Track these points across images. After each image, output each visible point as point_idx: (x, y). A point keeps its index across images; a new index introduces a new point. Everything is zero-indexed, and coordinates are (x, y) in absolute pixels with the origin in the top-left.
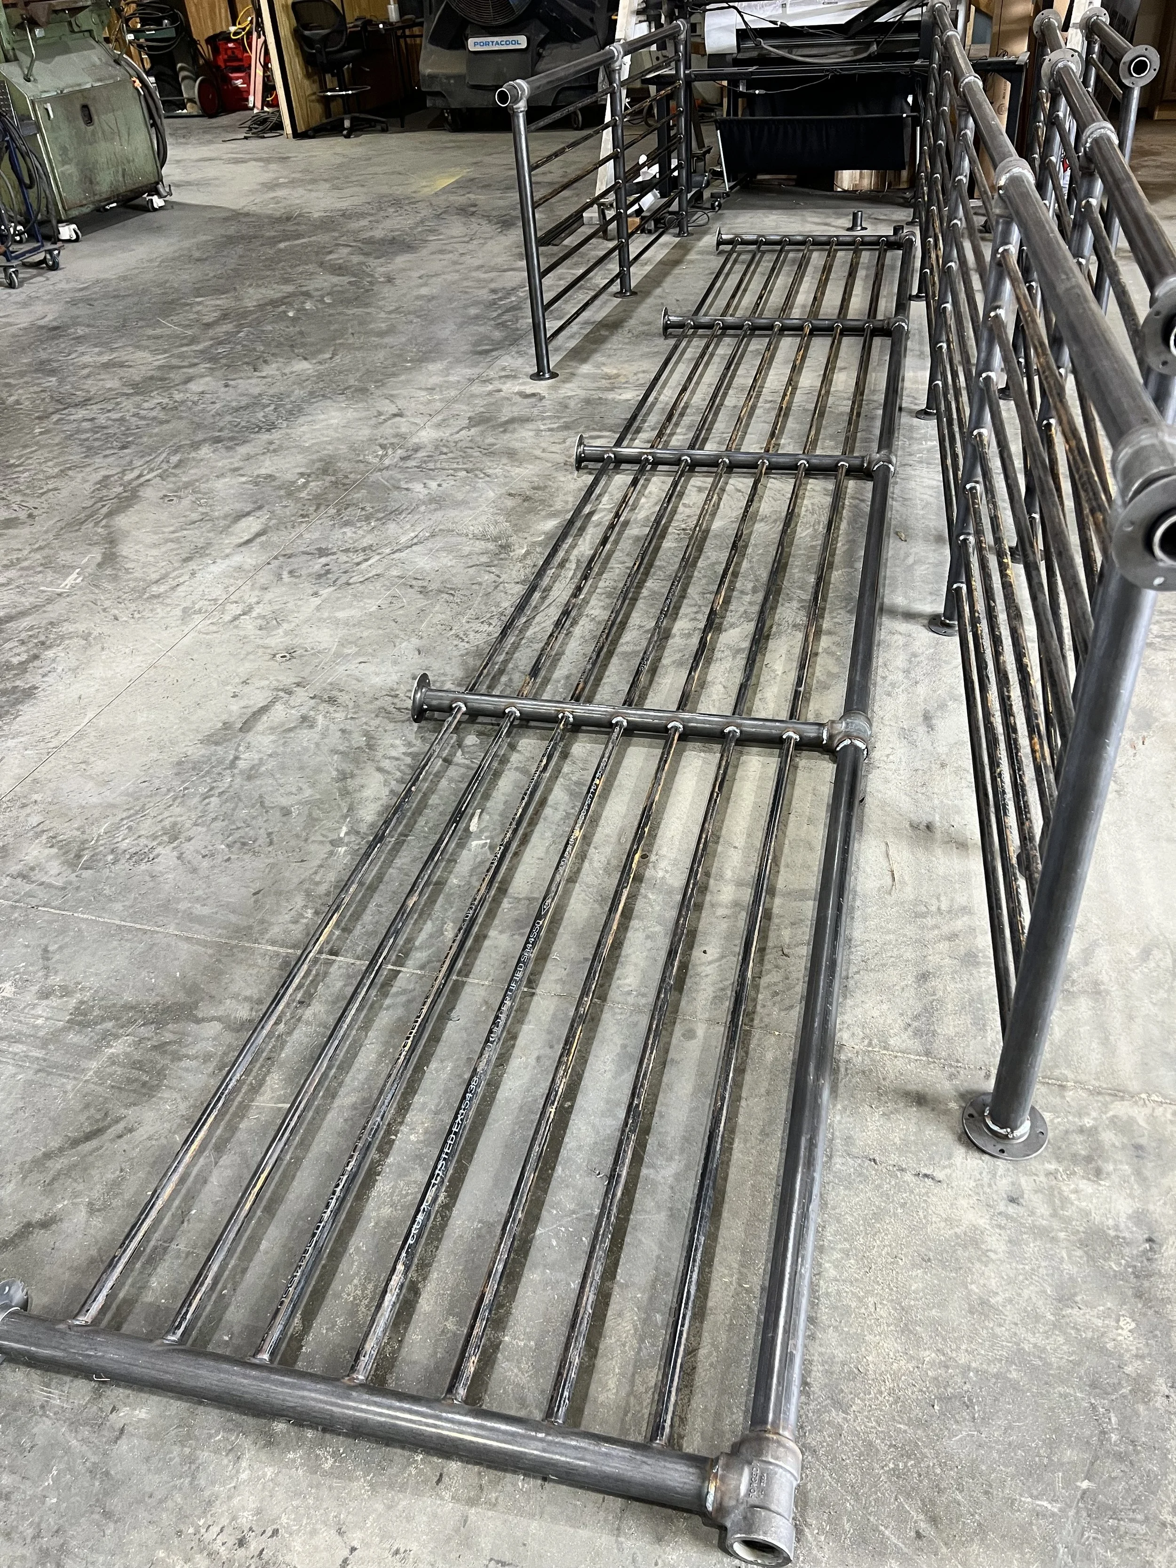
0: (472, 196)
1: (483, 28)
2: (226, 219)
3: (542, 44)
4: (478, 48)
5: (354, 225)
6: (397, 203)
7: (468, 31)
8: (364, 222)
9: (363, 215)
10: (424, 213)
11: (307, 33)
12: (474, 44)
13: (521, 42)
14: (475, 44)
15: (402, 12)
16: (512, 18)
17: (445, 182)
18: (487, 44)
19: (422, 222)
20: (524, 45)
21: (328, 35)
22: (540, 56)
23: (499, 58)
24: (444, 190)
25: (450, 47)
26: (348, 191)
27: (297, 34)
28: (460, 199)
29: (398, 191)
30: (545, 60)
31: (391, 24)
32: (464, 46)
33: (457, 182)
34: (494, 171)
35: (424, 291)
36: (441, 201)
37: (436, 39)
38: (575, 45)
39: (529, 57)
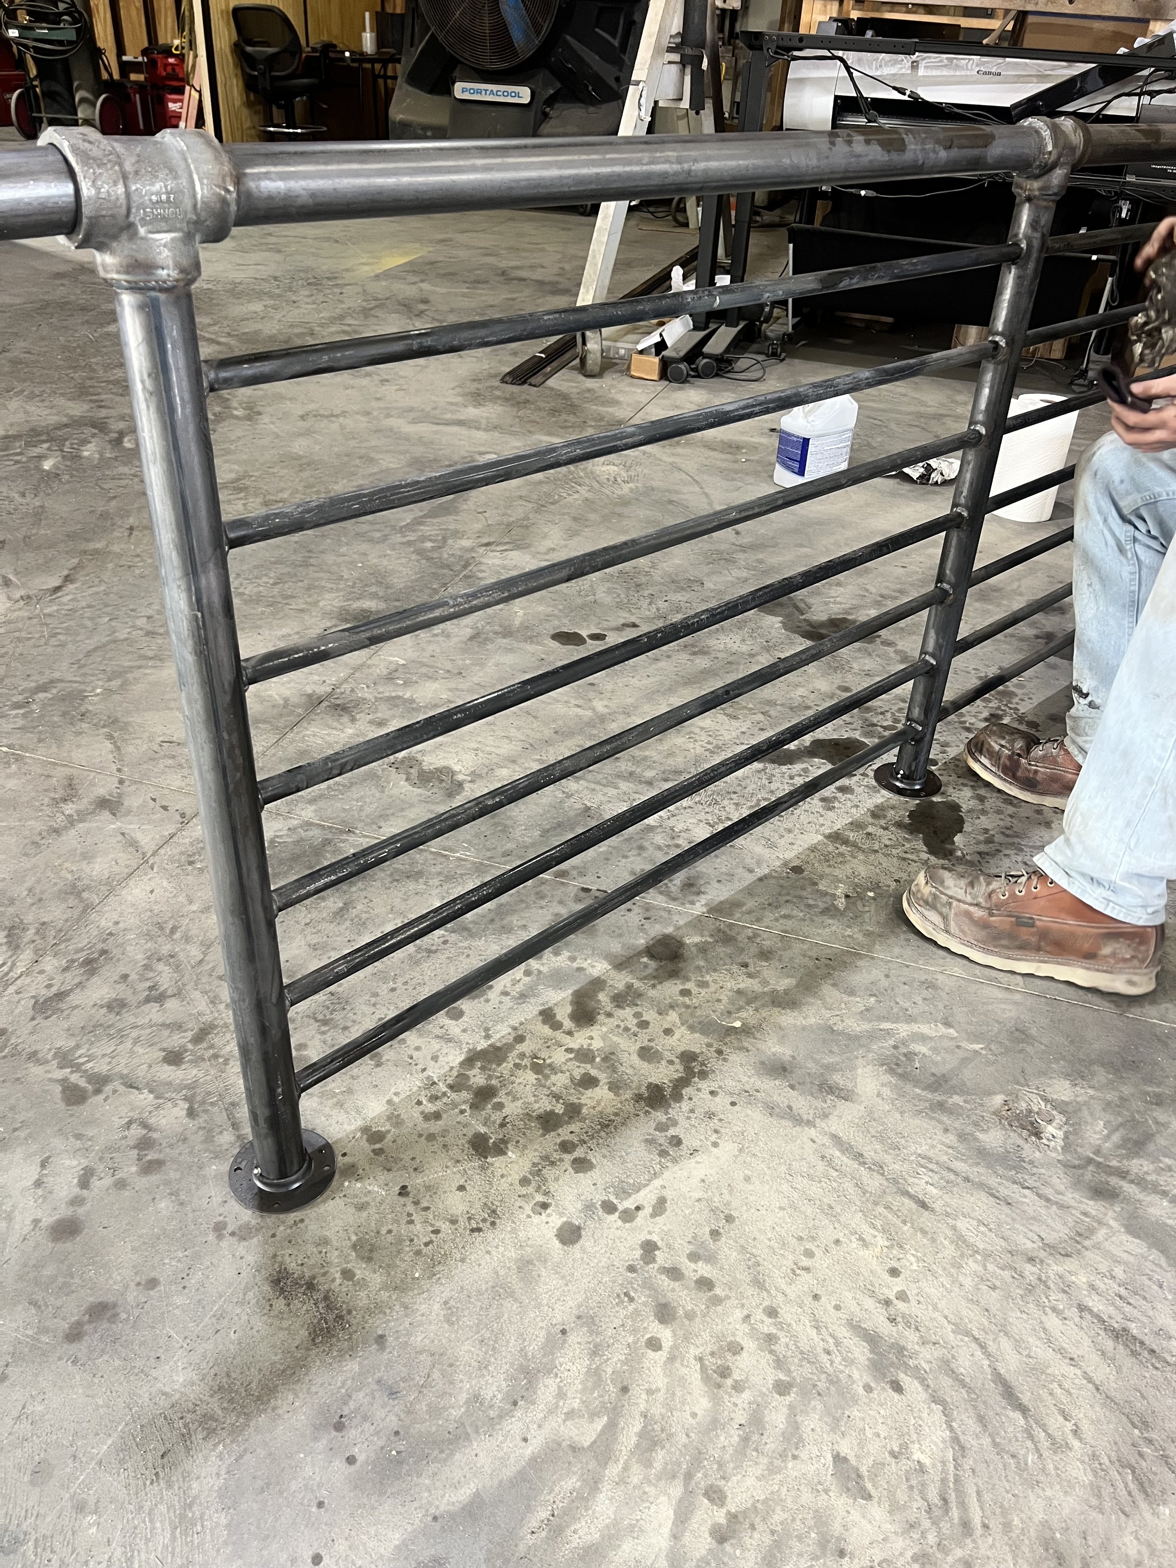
0: (425, 286)
1: (477, 71)
2: (59, 275)
3: (551, 101)
4: (466, 96)
5: (237, 309)
6: (316, 283)
7: (456, 74)
8: (257, 307)
9: (260, 295)
10: (349, 303)
11: (249, 49)
12: (462, 90)
13: (523, 95)
14: (464, 90)
15: (380, 41)
16: (515, 63)
17: (394, 261)
18: (479, 92)
19: (341, 317)
20: (526, 100)
21: (274, 55)
22: (546, 115)
23: (493, 112)
24: (387, 275)
25: (432, 91)
26: (256, 257)
27: (238, 49)
28: (407, 290)
29: (325, 266)
30: (552, 122)
31: (362, 54)
32: (449, 92)
33: (410, 263)
34: (462, 254)
35: (299, 446)
36: (380, 288)
37: (415, 79)
38: (592, 109)
39: (532, 114)
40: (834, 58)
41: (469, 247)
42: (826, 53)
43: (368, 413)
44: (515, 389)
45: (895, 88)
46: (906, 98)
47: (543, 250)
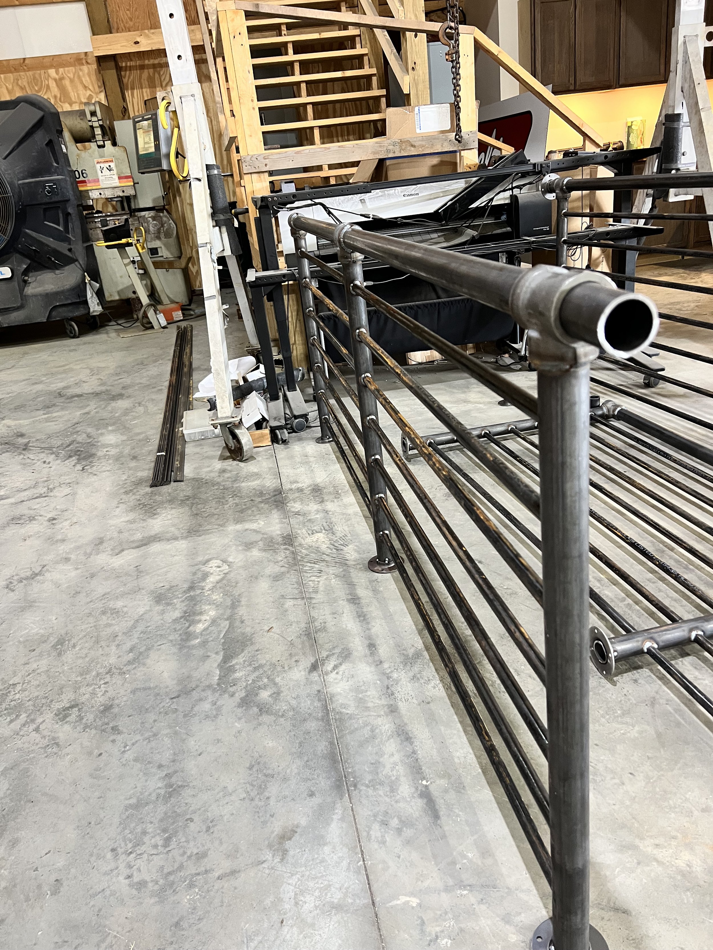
3: (26, 272)
13: (5, 272)
20: (9, 275)
22: (28, 282)
30: (32, 286)
38: (57, 272)
39: (16, 284)
40: (316, 204)
41: (16, 382)
42: (309, 202)
43: (67, 560)
44: (165, 489)
45: (362, 215)
46: (371, 219)
47: (71, 370)
